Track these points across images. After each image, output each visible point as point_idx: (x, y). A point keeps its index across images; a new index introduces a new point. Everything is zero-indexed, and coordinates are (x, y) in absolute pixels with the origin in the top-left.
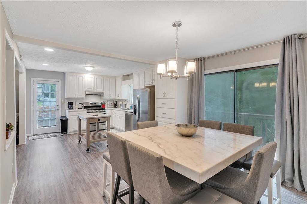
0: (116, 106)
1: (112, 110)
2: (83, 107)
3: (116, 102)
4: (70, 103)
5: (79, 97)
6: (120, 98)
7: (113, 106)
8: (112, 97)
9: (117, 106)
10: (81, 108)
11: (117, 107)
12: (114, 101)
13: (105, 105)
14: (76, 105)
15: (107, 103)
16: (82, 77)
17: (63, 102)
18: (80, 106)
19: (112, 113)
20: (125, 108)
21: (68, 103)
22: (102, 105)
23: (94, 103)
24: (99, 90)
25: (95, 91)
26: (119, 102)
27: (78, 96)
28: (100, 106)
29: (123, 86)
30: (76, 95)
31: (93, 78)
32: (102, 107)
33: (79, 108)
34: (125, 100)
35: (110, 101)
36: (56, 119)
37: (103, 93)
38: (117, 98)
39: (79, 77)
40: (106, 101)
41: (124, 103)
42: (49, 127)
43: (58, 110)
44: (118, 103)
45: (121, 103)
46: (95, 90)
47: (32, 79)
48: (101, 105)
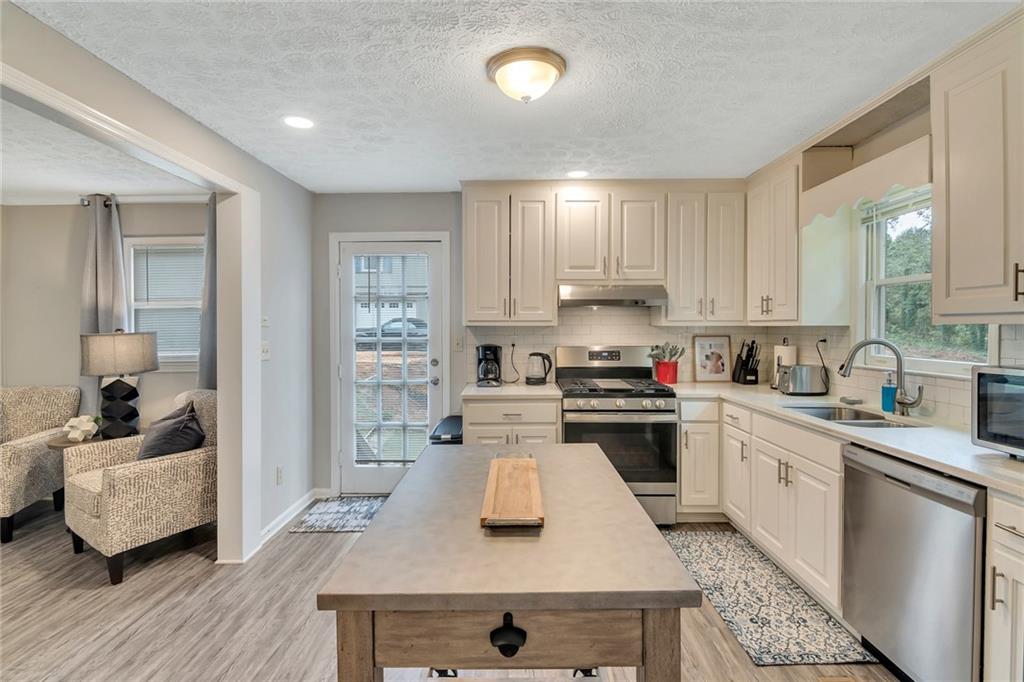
0: (746, 371)
1: (721, 400)
2: (552, 376)
3: (751, 349)
4: (486, 348)
5: (524, 316)
6: (780, 316)
7: (727, 374)
8: (725, 316)
9: (755, 372)
10: (542, 381)
11: (755, 382)
12: (737, 341)
13: (675, 364)
14: (518, 361)
15: (688, 352)
16: (541, 206)
17: (457, 345)
18: (536, 368)
19: (720, 421)
20: (825, 394)
21: (478, 348)
22: (658, 364)
23: (610, 353)
24: (639, 275)
25: (615, 279)
26: (771, 346)
27: (520, 311)
28: (643, 373)
29: (806, 231)
30: (510, 306)
31: (601, 207)
32: (655, 378)
33: (530, 381)
34: (824, 336)
35: (707, 342)
36: (427, 426)
37: (661, 292)
38: (755, 317)
39: (526, 205)
40: (682, 343)
41: (811, 359)
42: (399, 465)
43: (435, 382)
44: (761, 356)
45: (784, 354)
46: (614, 275)
47: (334, 238)
48: (649, 363)
